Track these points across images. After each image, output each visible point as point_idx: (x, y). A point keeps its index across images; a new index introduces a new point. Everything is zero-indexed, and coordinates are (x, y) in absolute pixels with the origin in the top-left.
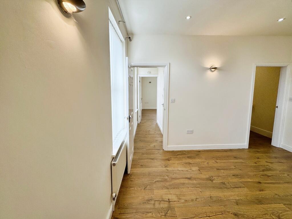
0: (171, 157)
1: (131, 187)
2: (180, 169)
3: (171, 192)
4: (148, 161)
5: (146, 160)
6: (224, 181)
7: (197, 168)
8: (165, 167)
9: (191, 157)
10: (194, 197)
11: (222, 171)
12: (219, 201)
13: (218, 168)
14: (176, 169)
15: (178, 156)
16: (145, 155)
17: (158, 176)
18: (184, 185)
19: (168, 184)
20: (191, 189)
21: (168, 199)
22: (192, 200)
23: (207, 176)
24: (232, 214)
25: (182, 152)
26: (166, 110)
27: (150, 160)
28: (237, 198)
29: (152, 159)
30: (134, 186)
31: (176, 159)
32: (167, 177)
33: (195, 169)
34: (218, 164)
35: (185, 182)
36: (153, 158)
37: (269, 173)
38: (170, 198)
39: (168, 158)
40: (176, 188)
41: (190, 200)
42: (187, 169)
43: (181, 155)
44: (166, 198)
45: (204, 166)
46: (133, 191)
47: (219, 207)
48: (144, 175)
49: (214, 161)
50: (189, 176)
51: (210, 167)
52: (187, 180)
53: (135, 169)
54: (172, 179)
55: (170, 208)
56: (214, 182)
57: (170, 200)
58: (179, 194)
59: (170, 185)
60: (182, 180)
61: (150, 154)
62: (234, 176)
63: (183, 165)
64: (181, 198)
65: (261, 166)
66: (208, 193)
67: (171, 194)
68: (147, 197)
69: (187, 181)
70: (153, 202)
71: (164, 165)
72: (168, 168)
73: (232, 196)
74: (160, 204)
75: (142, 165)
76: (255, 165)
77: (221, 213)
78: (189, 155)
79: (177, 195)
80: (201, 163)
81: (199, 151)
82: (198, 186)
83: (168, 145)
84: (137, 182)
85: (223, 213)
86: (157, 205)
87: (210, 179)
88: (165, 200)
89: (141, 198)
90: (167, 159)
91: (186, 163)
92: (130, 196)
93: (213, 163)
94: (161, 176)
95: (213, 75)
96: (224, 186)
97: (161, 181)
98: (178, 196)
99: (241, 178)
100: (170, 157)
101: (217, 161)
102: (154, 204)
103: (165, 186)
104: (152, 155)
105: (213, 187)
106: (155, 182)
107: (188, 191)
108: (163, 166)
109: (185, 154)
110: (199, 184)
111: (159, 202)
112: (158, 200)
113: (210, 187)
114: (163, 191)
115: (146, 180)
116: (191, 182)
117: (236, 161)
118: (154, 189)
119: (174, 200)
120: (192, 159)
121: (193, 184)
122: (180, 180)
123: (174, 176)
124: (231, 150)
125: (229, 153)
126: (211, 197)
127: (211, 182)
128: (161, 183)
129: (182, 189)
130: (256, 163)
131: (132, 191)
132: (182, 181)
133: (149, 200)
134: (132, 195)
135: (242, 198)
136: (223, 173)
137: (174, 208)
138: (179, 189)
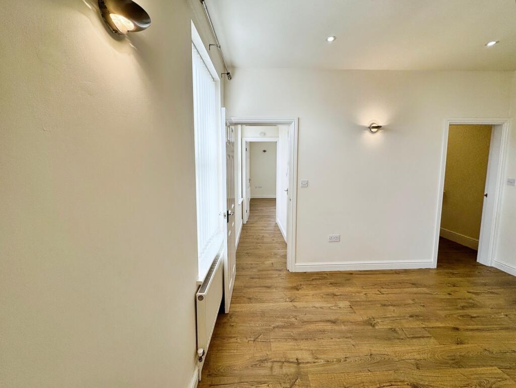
0: (302, 283)
1: (231, 338)
2: (317, 305)
3: (302, 347)
4: (261, 291)
5: (257, 290)
6: (394, 326)
7: (348, 303)
8: (291, 301)
9: (336, 283)
10: (341, 355)
11: (391, 308)
12: (385, 362)
13: (383, 303)
14: (311, 305)
15: (314, 283)
16: (257, 280)
17: (278, 317)
18: (324, 333)
19: (295, 331)
20: (338, 340)
21: (297, 359)
22: (339, 361)
23: (365, 318)
24: (408, 384)
25: (321, 274)
26: (292, 200)
27: (264, 290)
28: (418, 357)
29: (269, 287)
30: (235, 335)
31: (311, 286)
32: (293, 319)
33: (344, 304)
34: (384, 296)
35: (325, 328)
36: (269, 285)
37: (473, 312)
38: (300, 356)
39: (295, 285)
40: (311, 339)
41: (335, 360)
42: (329, 305)
43: (320, 279)
44: (293, 356)
45: (358, 300)
46: (234, 344)
47: (386, 373)
48: (253, 315)
49: (376, 290)
50: (333, 318)
51: (369, 301)
52: (329, 324)
53: (238, 305)
54: (302, 323)
55: (298, 375)
56: (377, 327)
57: (300, 361)
58: (315, 350)
59: (300, 334)
60: (320, 324)
61: (265, 278)
62: (411, 316)
63: (323, 297)
64: (318, 356)
65: (459, 299)
66: (365, 348)
67: (301, 350)
68: (259, 356)
69: (329, 327)
70: (269, 364)
71: (289, 298)
72: (295, 304)
73: (408, 353)
74: (281, 367)
75: (250, 299)
76: (448, 297)
77: (389, 384)
78: (332, 281)
79: (312, 350)
80: (354, 294)
81: (351, 273)
82: (349, 335)
83: (296, 262)
84: (241, 328)
85: (393, 383)
86: (277, 370)
87: (370, 323)
88: (291, 360)
89: (248, 357)
90: (295, 287)
91: (328, 295)
92: (229, 353)
93: (375, 294)
94: (283, 317)
95: (374, 139)
96: (395, 335)
97: (283, 327)
98: (313, 354)
99: (423, 320)
100: (299, 283)
101: (382, 290)
102: (271, 368)
103: (291, 336)
104: (267, 281)
105: (376, 337)
106: (274, 327)
107: (332, 343)
108: (287, 300)
109: (325, 278)
110: (350, 332)
111: (280, 364)
112: (278, 360)
113: (369, 336)
114: (288, 344)
115: (257, 325)
116: (336, 328)
117: (415, 290)
118: (271, 340)
119: (307, 361)
120: (339, 286)
121: (340, 332)
122: (317, 324)
123: (305, 318)
124: (406, 272)
125: (403, 277)
126: (371, 355)
127: (371, 327)
128: (284, 330)
129: (322, 341)
130: (449, 294)
131: (232, 344)
132: (321, 326)
133: (262, 361)
134: (232, 351)
135: (425, 356)
136: (392, 312)
137: (306, 374)
138: (315, 340)
